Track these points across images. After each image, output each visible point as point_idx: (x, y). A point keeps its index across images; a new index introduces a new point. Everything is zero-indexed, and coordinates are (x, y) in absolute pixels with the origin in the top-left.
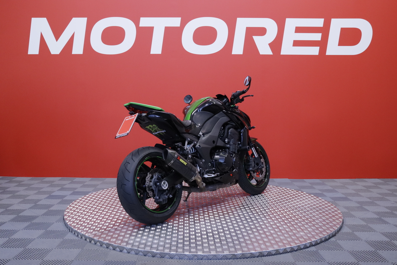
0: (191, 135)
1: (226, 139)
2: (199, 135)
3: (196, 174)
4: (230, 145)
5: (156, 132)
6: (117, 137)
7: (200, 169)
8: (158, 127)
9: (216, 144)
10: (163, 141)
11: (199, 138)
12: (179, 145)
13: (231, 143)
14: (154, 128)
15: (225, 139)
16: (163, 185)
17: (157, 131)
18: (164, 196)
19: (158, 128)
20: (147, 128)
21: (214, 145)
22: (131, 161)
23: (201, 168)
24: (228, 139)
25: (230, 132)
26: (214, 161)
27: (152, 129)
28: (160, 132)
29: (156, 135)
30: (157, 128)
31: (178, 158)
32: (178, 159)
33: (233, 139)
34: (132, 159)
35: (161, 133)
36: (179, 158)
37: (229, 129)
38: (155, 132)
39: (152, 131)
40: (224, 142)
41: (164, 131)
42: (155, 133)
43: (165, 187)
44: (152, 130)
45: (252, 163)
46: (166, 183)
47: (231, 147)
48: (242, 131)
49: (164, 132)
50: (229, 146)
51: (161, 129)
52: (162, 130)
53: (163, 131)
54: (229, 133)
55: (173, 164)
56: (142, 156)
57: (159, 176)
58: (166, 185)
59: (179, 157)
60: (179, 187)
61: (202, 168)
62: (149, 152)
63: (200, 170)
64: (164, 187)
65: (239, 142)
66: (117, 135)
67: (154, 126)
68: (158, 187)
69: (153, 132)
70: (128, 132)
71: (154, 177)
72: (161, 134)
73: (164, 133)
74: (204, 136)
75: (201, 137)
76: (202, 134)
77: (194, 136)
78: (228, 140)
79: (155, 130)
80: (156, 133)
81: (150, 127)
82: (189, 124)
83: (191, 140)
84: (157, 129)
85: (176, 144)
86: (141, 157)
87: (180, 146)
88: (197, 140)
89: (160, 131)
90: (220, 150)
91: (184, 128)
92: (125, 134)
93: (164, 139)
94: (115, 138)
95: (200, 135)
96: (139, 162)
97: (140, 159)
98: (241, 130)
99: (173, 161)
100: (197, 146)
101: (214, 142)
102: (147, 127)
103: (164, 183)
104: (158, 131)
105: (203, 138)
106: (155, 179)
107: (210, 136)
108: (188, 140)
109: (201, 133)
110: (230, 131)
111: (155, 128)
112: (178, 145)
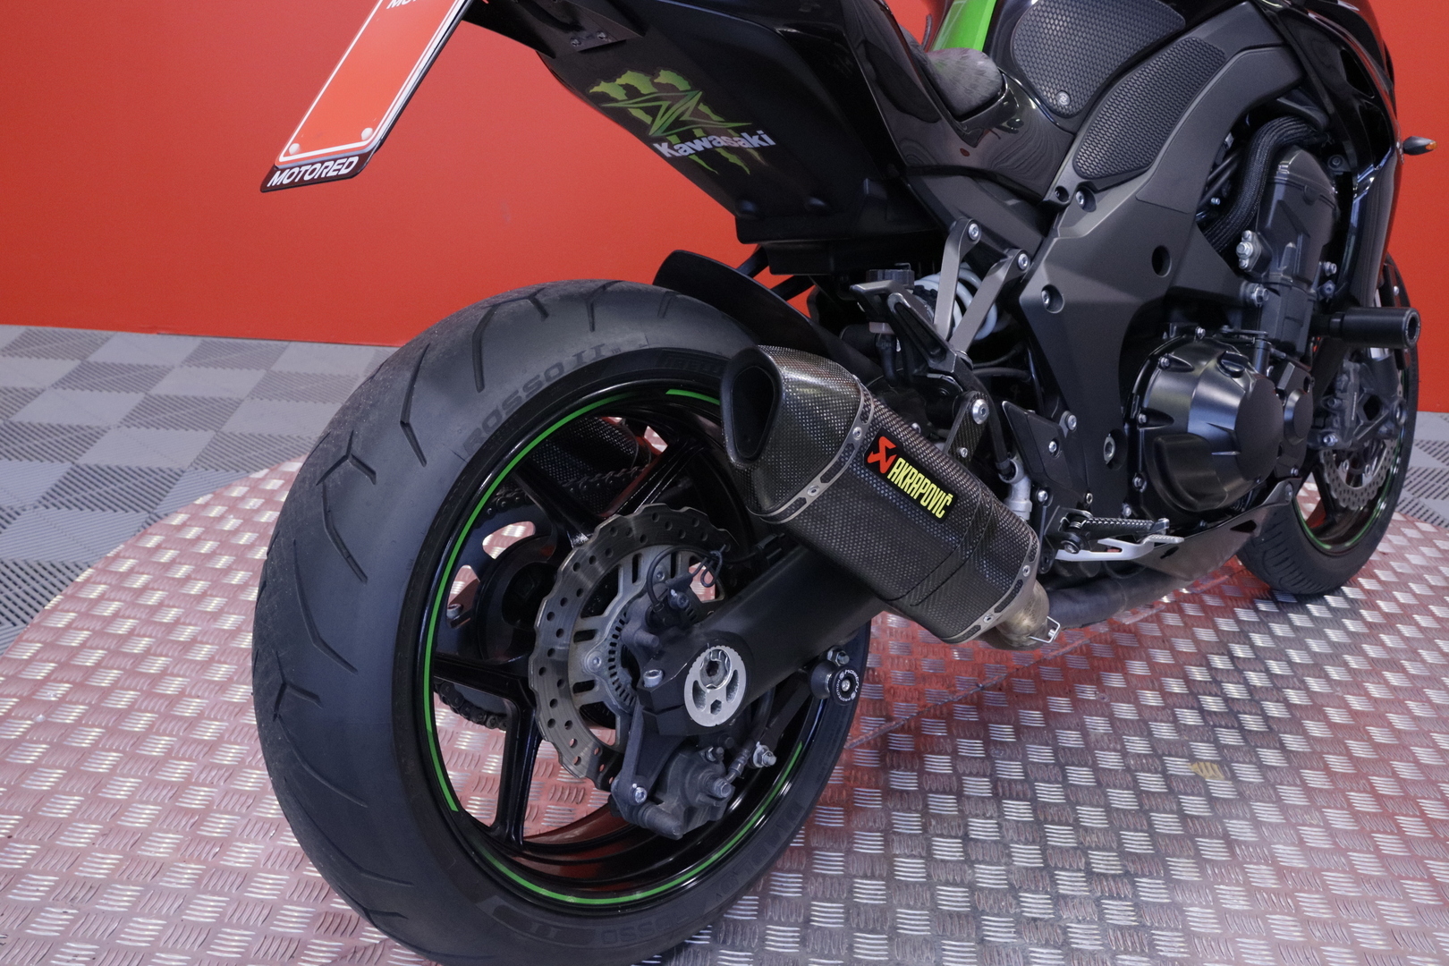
0: (986, 185)
1: (1249, 233)
2: (1052, 196)
3: (1020, 583)
4: (1267, 285)
5: (687, 137)
6: (276, 179)
7: (1033, 497)
8: (703, 100)
9: (1175, 273)
10: (738, 221)
11: (1045, 215)
12: (891, 301)
13: (1278, 273)
14: (665, 104)
15: (1238, 238)
16: (697, 691)
17: (698, 133)
18: (703, 776)
19: (704, 108)
20: (605, 97)
21: (1158, 287)
22: (390, 452)
23: (1042, 494)
24: (1264, 236)
25: (1288, 184)
26: (1142, 417)
27: (647, 111)
28: (723, 141)
29: (680, 163)
30: (690, 104)
31: (872, 458)
32: (875, 467)
33: (1300, 239)
34: (405, 425)
35: (728, 149)
36: (889, 453)
37: (1279, 153)
38: (674, 139)
39: (647, 127)
40: (1232, 257)
41: (755, 141)
42: (671, 146)
43: (715, 706)
44: (647, 119)
45: (1347, 403)
46: (735, 661)
47: (1276, 305)
48: (1360, 178)
49: (760, 150)
50: (1260, 298)
51: (729, 120)
52: (739, 131)
53: (750, 142)
54: (1279, 193)
55: (815, 511)
56: (504, 404)
57: (668, 590)
58: (730, 688)
59: (884, 443)
60: (847, 694)
61: (1047, 490)
62: (589, 358)
63: (1036, 505)
64: (706, 709)
65: (1328, 265)
66: (282, 159)
67: (672, 88)
68: (649, 709)
69: (660, 140)
70: (370, 137)
71: (626, 592)
72: (733, 159)
73: (756, 154)
74: (1089, 205)
75: (1063, 208)
76: (1081, 188)
77: (1012, 202)
78: (1259, 248)
79: (677, 123)
80: (685, 149)
81: (631, 92)
82: (982, 92)
83: (990, 243)
84: (696, 112)
85: (862, 287)
86: (496, 413)
87: (899, 305)
88: (1036, 237)
89: (720, 133)
90: (1200, 331)
91: (944, 125)
92: (334, 157)
93: (749, 206)
94: (264, 189)
95: (1062, 192)
96: (469, 465)
97: (486, 436)
98: (1362, 167)
99: (825, 486)
100: (1034, 291)
101: (1159, 258)
102: (603, 87)
103: (712, 668)
104: (707, 133)
105: (1086, 224)
106: (623, 621)
107: (1137, 204)
108: (968, 237)
109: (1067, 176)
110: (1284, 168)
111: (675, 100)
112: (884, 294)
